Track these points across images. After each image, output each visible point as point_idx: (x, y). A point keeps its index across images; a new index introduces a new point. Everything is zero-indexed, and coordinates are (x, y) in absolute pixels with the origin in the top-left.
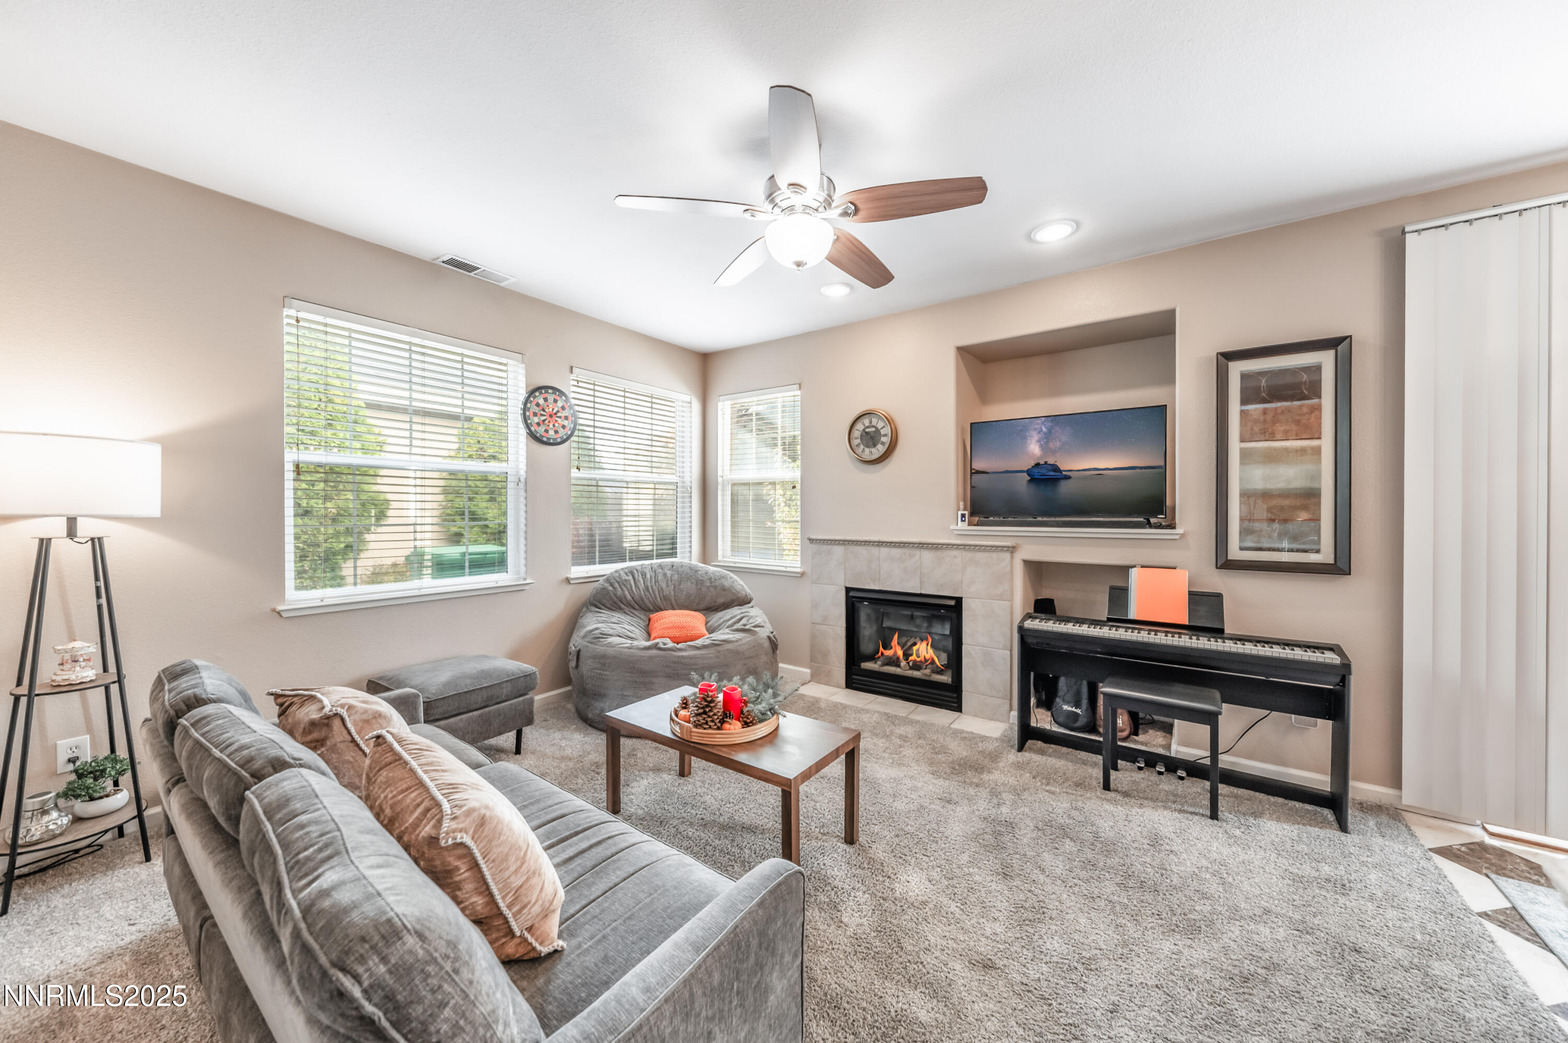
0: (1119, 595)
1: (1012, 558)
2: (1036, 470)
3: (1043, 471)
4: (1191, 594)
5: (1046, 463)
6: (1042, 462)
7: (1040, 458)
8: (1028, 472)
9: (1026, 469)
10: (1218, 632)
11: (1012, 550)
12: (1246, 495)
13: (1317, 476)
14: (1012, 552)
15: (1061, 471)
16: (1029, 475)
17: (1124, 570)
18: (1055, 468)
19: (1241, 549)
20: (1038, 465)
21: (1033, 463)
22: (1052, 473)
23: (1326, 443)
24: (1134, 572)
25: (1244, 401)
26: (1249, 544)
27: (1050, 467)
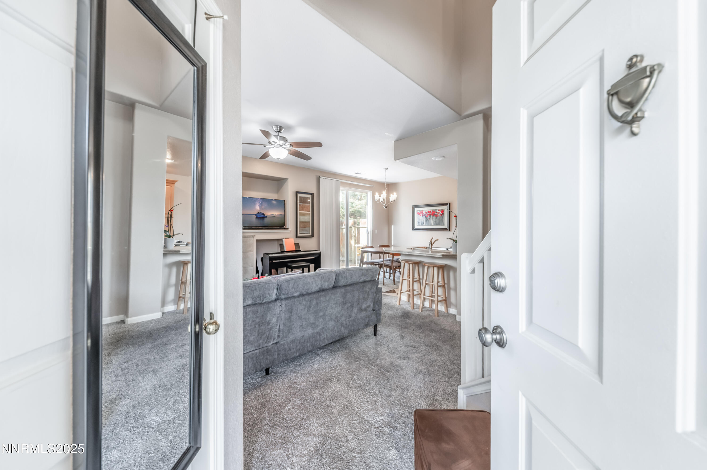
0: (281, 246)
1: (253, 239)
2: (258, 214)
3: (260, 215)
4: (295, 244)
5: (261, 212)
6: (260, 212)
7: (259, 211)
8: (256, 215)
9: (255, 214)
10: (300, 251)
11: (253, 236)
12: (300, 222)
13: (309, 219)
14: (253, 237)
15: (265, 215)
16: (256, 216)
17: (281, 240)
18: (263, 214)
19: (300, 233)
20: (258, 213)
21: (257, 212)
22: (262, 216)
23: (310, 212)
24: (284, 240)
25: (300, 203)
26: (301, 232)
27: (262, 214)
